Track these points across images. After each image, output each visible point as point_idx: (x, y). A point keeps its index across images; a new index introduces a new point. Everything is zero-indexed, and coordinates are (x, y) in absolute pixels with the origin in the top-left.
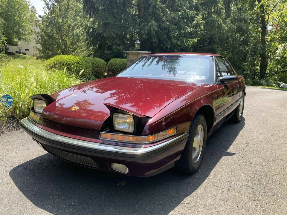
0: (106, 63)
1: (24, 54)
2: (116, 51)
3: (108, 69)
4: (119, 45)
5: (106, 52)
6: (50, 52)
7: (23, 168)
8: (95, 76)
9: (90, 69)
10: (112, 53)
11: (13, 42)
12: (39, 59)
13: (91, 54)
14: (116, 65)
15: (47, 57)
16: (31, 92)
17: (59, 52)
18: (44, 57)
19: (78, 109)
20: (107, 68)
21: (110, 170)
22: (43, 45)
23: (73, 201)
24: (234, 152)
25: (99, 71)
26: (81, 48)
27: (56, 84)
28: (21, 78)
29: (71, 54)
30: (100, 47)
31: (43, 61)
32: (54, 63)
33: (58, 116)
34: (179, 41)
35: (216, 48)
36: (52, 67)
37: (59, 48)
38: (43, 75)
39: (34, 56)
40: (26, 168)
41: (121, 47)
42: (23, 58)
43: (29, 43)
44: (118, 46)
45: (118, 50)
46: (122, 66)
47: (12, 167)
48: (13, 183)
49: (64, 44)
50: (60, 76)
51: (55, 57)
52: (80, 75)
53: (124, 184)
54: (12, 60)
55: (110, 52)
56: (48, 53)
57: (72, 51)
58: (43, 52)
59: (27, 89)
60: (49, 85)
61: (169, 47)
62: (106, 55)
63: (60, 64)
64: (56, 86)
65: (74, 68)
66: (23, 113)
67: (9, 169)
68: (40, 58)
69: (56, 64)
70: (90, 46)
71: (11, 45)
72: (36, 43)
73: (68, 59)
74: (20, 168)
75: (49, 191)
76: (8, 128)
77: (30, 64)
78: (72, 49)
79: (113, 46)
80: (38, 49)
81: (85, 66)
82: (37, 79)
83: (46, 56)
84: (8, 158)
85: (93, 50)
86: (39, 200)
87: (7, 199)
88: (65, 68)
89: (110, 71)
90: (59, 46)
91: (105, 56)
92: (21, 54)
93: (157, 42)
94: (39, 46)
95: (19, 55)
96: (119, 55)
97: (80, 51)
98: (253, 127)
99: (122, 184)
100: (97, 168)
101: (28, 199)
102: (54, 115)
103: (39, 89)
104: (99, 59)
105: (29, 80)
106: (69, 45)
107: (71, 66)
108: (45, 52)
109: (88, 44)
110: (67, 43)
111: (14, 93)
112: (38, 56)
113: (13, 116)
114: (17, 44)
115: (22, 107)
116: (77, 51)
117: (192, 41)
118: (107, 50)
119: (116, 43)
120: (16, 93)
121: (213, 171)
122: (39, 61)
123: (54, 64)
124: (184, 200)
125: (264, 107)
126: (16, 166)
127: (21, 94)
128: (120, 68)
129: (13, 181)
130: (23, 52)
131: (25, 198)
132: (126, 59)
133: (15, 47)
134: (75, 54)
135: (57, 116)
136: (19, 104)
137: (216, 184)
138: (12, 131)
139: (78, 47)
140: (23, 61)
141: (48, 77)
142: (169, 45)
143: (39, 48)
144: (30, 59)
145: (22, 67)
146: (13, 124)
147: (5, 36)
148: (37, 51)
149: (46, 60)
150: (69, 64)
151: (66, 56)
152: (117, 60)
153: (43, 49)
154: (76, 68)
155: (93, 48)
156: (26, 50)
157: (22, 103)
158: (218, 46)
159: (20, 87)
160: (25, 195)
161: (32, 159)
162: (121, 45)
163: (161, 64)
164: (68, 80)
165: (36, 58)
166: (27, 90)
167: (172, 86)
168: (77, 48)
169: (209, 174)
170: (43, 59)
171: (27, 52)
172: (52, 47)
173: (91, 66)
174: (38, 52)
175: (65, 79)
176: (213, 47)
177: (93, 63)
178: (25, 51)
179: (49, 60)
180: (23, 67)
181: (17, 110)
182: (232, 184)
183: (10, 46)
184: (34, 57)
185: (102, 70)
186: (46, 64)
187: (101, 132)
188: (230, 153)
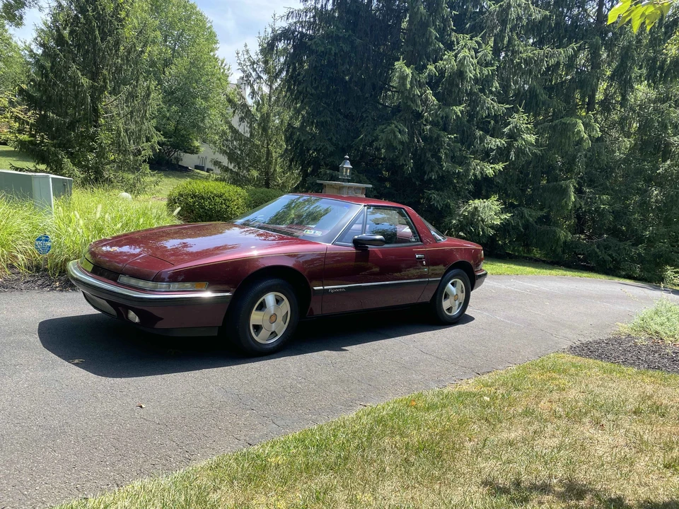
1: (208, 170)
11: (192, 146)
34: (462, 166)
71: (186, 152)
78: (281, 168)
92: (202, 172)
95: (200, 174)
114: (199, 151)
147: (162, 133)
187: (120, 275)
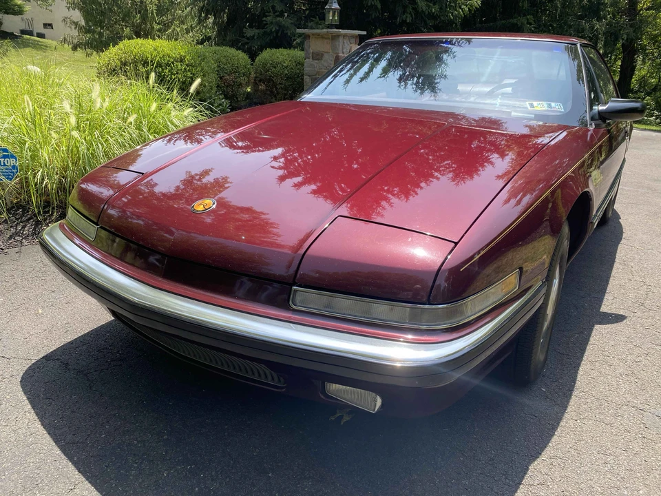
0: (249, 61)
1: (41, 36)
2: (273, 30)
3: (256, 77)
4: (281, 15)
5: (249, 32)
6: (106, 33)
7: (58, 363)
8: (225, 95)
9: (213, 77)
10: (263, 35)
11: (12, 5)
12: (78, 49)
13: (209, 39)
14: (275, 67)
15: (100, 45)
16: (64, 139)
17: (127, 31)
18: (91, 44)
19: (214, 206)
20: (253, 75)
21: (322, 397)
22: (87, 14)
23: (212, 480)
24: (621, 312)
25: (234, 82)
26: (183, 22)
27: (132, 119)
28: (35, 101)
29: (159, 37)
30: (231, 20)
31: (88, 55)
32: (120, 60)
33: (143, 220)
34: (434, 4)
35: (523, 23)
36: (113, 72)
37: (127, 22)
38: (95, 95)
39: (64, 41)
40: (67, 364)
41: (286, 20)
42: (37, 46)
43: (49, 8)
44: (278, 16)
45: (280, 26)
46: (292, 69)
47: (28, 362)
48: (32, 416)
49: (140, 12)
50: (141, 96)
51: (121, 44)
52: (192, 94)
53: (348, 419)
54: (13, 50)
55: (258, 31)
56: (101, 34)
57: (159, 30)
58: (88, 31)
59: (52, 132)
60: (114, 123)
61: (408, 21)
62: (248, 39)
63: (135, 62)
64: (131, 123)
65: (172, 74)
66: (48, 195)
67: (20, 369)
68: (81, 48)
69: (125, 64)
70: (206, 18)
71: (8, 14)
72: (69, 8)
73: (155, 50)
74: (51, 364)
75: (138, 442)
76: (11, 237)
77: (58, 64)
78: (158, 24)
79: (266, 16)
80: (76, 24)
81: (199, 69)
82: (80, 105)
83: (96, 41)
84: (15, 330)
85: (214, 28)
86: (113, 476)
87: (18, 473)
88: (153, 75)
89: (260, 81)
90: (126, 16)
91: (247, 43)
92: (32, 37)
93: (379, 6)
94: (77, 15)
95: (29, 39)
96: (282, 40)
97: (179, 29)
98: (645, 236)
99: (341, 417)
100: (282, 388)
101: (80, 472)
102: (132, 218)
103: (87, 132)
104: (232, 51)
105: (56, 105)
106: (152, 14)
107: (163, 70)
108: (93, 32)
109: (201, 10)
110: (146, 7)
111: (20, 142)
112: (76, 41)
113: (21, 205)
114: (22, 11)
115: (43, 179)
116: (173, 31)
117: (467, 6)
118: (250, 26)
119: (273, 7)
120: (25, 142)
121: (580, 372)
122: (80, 53)
123: (119, 63)
124: (529, 473)
125: (655, 180)
126: (37, 358)
127: (38, 146)
128: (286, 74)
129: (33, 407)
130: (39, 31)
131: (71, 468)
132: (303, 50)
133: (17, 18)
134: (169, 38)
135: (141, 222)
136: (36, 174)
137: (602, 417)
138: (22, 246)
139: (174, 19)
140: (38, 55)
141: (107, 100)
142: (409, 16)
143: (76, 21)
144: (55, 49)
145: (37, 69)
146: (24, 227)
148: (73, 27)
149: (97, 52)
150: (159, 65)
151: (150, 41)
152: (278, 54)
153: (87, 22)
154: (177, 73)
155: (214, 23)
156: (45, 25)
157: (43, 172)
158: (528, 20)
159: (35, 127)
160: (70, 458)
161: (82, 333)
162: (286, 14)
163: (395, 75)
164: (160, 108)
165: (70, 46)
166: (54, 135)
167: (421, 123)
168: (172, 23)
169: (574, 381)
170: (89, 51)
171: (46, 31)
172: (110, 19)
173: (215, 68)
174: (75, 33)
175: (154, 106)
176: (515, 21)
177: (218, 61)
178: (42, 30)
179: (107, 53)
180: (39, 70)
181: (31, 190)
182: (645, 414)
183: (6, 16)
184: (66, 45)
185: (242, 80)
186: (99, 63)
187: (294, 288)
188: (611, 314)
